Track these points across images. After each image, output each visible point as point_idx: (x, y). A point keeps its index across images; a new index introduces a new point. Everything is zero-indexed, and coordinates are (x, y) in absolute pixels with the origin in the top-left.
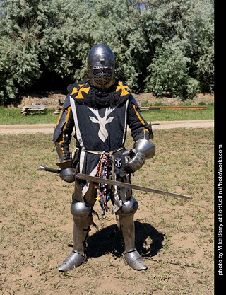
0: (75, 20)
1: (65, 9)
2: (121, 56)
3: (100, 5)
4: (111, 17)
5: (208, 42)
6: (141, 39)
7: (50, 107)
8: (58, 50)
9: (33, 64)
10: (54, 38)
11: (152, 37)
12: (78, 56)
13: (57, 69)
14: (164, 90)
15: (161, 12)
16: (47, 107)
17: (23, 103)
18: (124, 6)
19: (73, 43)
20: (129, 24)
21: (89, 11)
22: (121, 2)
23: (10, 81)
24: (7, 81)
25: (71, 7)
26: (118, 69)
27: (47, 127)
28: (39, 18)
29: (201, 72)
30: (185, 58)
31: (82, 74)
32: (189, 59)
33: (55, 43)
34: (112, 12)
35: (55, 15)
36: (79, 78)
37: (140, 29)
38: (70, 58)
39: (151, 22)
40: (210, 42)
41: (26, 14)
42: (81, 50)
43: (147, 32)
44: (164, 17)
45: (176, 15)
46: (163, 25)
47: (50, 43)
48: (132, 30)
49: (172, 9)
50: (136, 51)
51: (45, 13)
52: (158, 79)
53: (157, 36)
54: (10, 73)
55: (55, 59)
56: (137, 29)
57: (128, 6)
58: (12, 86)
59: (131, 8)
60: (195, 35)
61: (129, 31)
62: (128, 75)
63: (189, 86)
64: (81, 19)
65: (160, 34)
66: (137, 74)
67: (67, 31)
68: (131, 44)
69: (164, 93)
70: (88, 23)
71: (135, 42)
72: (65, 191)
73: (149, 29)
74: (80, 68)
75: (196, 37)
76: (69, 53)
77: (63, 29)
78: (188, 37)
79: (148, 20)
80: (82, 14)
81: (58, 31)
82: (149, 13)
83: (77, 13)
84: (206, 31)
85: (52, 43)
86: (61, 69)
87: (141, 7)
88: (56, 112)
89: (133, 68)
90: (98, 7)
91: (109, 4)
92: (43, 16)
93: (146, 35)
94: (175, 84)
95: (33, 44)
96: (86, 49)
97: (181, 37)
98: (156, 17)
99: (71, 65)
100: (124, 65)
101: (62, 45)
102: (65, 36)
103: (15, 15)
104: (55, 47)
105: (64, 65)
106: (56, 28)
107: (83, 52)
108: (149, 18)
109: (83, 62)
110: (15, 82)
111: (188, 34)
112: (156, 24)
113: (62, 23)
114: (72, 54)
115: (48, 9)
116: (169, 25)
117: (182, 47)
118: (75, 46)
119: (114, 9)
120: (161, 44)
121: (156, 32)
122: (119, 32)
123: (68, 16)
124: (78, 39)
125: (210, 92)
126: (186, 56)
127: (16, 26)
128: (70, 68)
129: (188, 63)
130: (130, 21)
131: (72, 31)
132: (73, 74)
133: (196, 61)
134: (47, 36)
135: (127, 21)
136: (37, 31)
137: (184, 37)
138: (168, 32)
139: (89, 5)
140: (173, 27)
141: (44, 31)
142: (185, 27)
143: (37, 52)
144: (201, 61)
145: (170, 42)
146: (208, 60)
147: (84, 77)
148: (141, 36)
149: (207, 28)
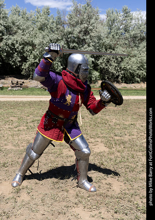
0: (23, 31)
1: (17, 24)
3: (39, 23)
4: (46, 31)
6: (65, 45)
7: (6, 85)
8: (12, 49)
10: (10, 42)
11: (72, 45)
12: (25, 54)
13: (11, 62)
15: (77, 30)
16: (4, 85)
18: (55, 25)
19: (22, 46)
20: (57, 36)
21: (33, 27)
22: (53, 22)
25: (21, 23)
27: (2, 97)
29: (101, 68)
30: (90, 58)
31: (27, 66)
32: (93, 59)
33: (10, 45)
34: (47, 27)
35: (11, 28)
36: (25, 68)
37: (64, 39)
38: (19, 55)
39: (71, 35)
40: (106, 50)
42: (27, 51)
43: (68, 41)
44: (79, 33)
45: (86, 32)
46: (78, 38)
48: (59, 40)
49: (84, 28)
51: (4, 26)
53: (75, 44)
55: (10, 55)
56: (62, 39)
57: (57, 25)
59: (59, 26)
60: (97, 45)
62: (56, 67)
63: (93, 76)
64: (27, 31)
65: (77, 43)
66: (62, 67)
67: (18, 38)
70: (31, 34)
72: (9, 131)
73: (69, 40)
74: (26, 62)
77: (15, 37)
78: (93, 45)
79: (69, 34)
80: (28, 28)
81: (12, 38)
82: (70, 30)
83: (25, 27)
84: (104, 43)
85: (8, 45)
86: (14, 62)
87: (65, 26)
88: (10, 89)
89: (59, 64)
90: (38, 24)
91: (45, 23)
92: (3, 27)
93: (68, 43)
96: (30, 50)
97: (89, 46)
98: (74, 33)
99: (20, 60)
101: (14, 46)
102: (17, 41)
104: (10, 48)
105: (15, 60)
106: (11, 36)
107: (28, 52)
108: (70, 33)
109: (28, 58)
111: (94, 44)
112: (74, 37)
113: (15, 33)
114: (21, 53)
115: (6, 24)
116: (82, 38)
118: (23, 48)
119: (48, 26)
120: (77, 49)
121: (74, 42)
122: (51, 41)
123: (19, 28)
124: (26, 44)
126: (91, 57)
128: (19, 62)
129: (93, 61)
130: (58, 34)
131: (21, 38)
132: (22, 65)
133: (98, 61)
134: (5, 41)
135: (56, 34)
137: (91, 46)
138: (81, 42)
139: (32, 22)
140: (84, 39)
141: (4, 37)
142: (91, 39)
144: (100, 61)
145: (82, 48)
146: (105, 60)
147: (28, 68)
148: (65, 44)
149: (104, 41)
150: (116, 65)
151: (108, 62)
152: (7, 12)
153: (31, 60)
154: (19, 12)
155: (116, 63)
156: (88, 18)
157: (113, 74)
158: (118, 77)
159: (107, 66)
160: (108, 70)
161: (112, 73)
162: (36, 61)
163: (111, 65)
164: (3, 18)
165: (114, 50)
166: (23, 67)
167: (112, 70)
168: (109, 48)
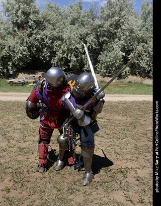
0: (53, 26)
1: (47, 19)
2: (81, 50)
3: (71, 17)
4: (77, 25)
5: (137, 43)
6: (95, 40)
8: (42, 45)
9: (25, 53)
10: (39, 37)
11: (101, 39)
12: (54, 49)
13: (40, 57)
14: (107, 73)
15: (108, 23)
17: (18, 77)
20: (87, 30)
23: (10, 63)
24: (9, 63)
26: (78, 58)
28: (29, 24)
32: (124, 54)
33: (40, 40)
36: (54, 63)
37: (94, 33)
38: (49, 50)
39: (101, 28)
40: (139, 43)
41: (22, 21)
42: (56, 45)
44: (109, 26)
45: (117, 25)
46: (108, 31)
47: (37, 40)
48: (89, 34)
49: (115, 21)
50: (90, 47)
51: (34, 21)
52: (103, 65)
53: (105, 38)
54: (10, 58)
55: (39, 50)
56: (92, 33)
58: (11, 67)
59: (89, 20)
60: (129, 38)
61: (87, 34)
62: (85, 62)
64: (57, 25)
65: (107, 37)
67: (48, 32)
68: (88, 43)
69: (107, 74)
71: (90, 42)
73: (99, 34)
74: (55, 57)
75: (129, 40)
76: (49, 47)
77: (45, 32)
78: (124, 39)
79: (99, 28)
81: (42, 33)
82: (100, 23)
84: (136, 36)
86: (43, 57)
90: (70, 19)
92: (32, 22)
93: (97, 37)
94: (114, 69)
95: (25, 40)
96: (59, 45)
97: (120, 39)
98: (104, 26)
99: (49, 54)
100: (83, 56)
101: (44, 41)
102: (46, 36)
103: (14, 22)
104: (40, 43)
105: (45, 55)
106: (40, 31)
107: (57, 47)
108: (100, 26)
109: (57, 53)
110: (13, 64)
111: (125, 37)
112: (104, 30)
113: (45, 28)
114: (51, 48)
115: (36, 19)
116: (113, 31)
117: (120, 46)
118: (52, 42)
120: (107, 44)
121: (104, 36)
122: (81, 35)
123: (50, 24)
124: (54, 39)
125: (136, 75)
126: (122, 51)
127: (16, 29)
128: (49, 56)
129: (123, 56)
130: (88, 28)
131: (51, 33)
132: (51, 60)
133: (129, 54)
134: (34, 36)
135: (86, 28)
136: (28, 32)
137: (122, 39)
138: (112, 36)
140: (115, 33)
141: (33, 32)
142: (122, 33)
143: (28, 45)
144: (132, 55)
145: (113, 42)
146: (136, 55)
147: (57, 62)
148: (94, 38)
149: (136, 34)
150: (148, 59)
151: (140, 56)
152: (37, 7)
153: (59, 54)
154: (52, 7)
155: (149, 57)
156: (120, 11)
157: (145, 69)
158: (149, 72)
159: (138, 60)
160: (139, 65)
161: (143, 67)
162: (64, 56)
163: (142, 60)
164: (33, 12)
165: (147, 43)
166: (52, 62)
167: (143, 64)
168: (142, 42)
